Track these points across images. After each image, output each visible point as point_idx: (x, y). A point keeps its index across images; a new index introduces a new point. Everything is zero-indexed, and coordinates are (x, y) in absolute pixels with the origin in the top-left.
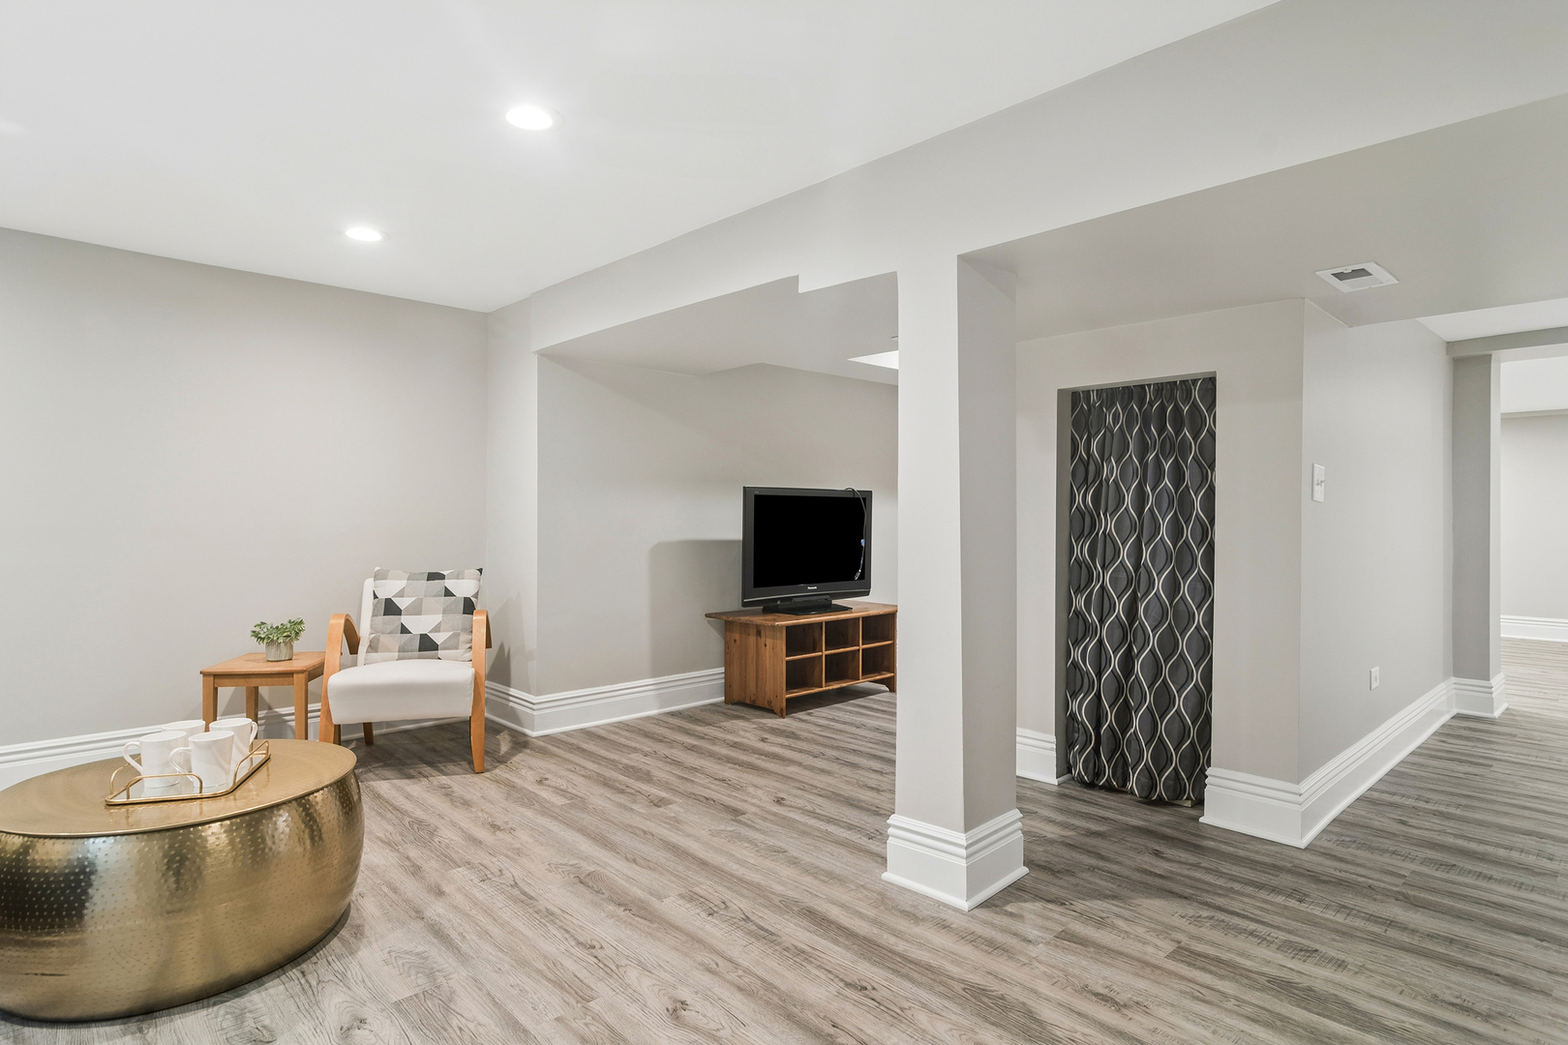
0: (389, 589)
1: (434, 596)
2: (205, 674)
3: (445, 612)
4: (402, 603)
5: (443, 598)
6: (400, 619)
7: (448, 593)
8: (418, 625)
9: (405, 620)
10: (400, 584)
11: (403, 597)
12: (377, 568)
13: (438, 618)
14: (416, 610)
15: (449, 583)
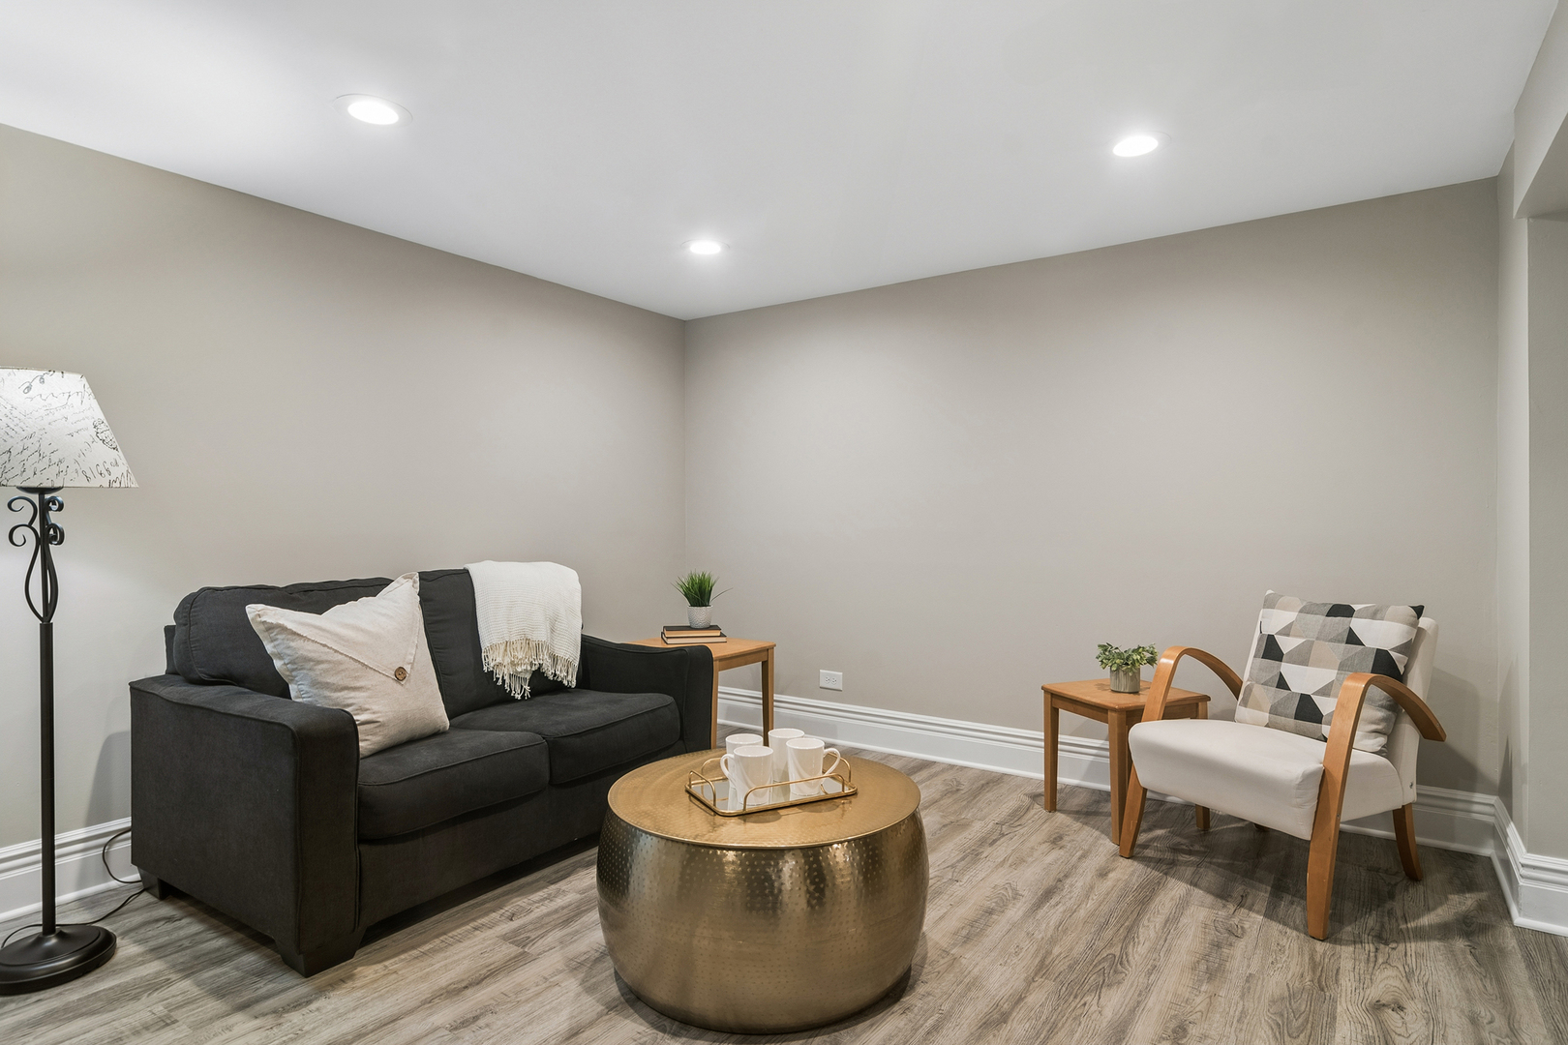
0: (1274, 621)
1: (1331, 641)
2: (1046, 691)
3: (1342, 667)
4: (1286, 644)
5: (1344, 645)
6: (1279, 667)
7: (1352, 639)
8: (1303, 680)
9: (1287, 669)
10: (1288, 617)
11: (1288, 635)
12: (1269, 592)
13: (1329, 675)
14: (1302, 657)
15: (1357, 624)
